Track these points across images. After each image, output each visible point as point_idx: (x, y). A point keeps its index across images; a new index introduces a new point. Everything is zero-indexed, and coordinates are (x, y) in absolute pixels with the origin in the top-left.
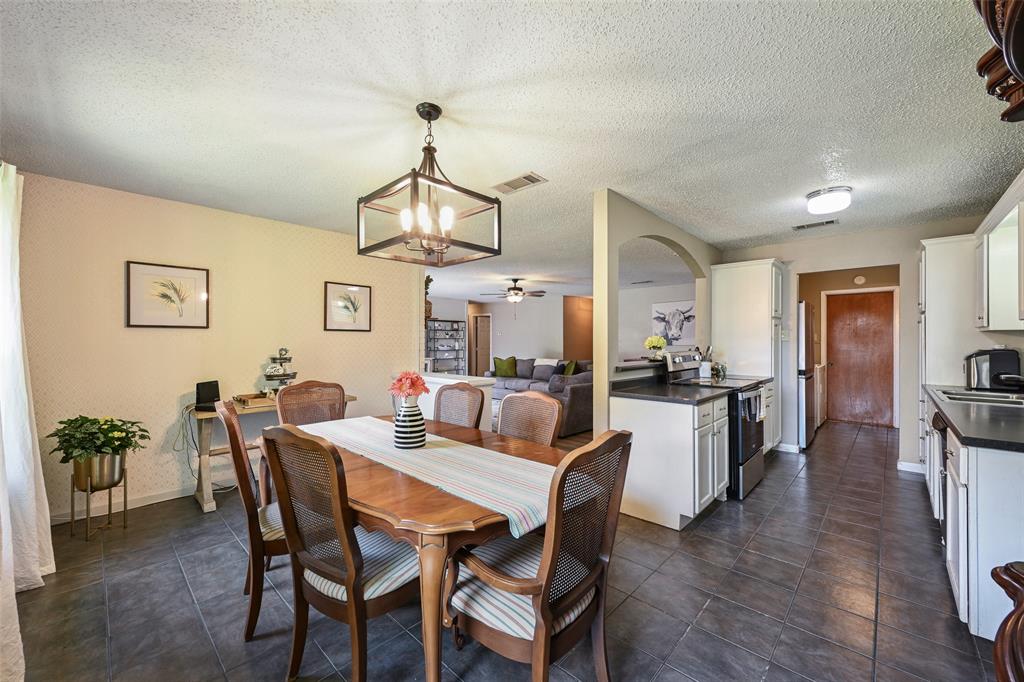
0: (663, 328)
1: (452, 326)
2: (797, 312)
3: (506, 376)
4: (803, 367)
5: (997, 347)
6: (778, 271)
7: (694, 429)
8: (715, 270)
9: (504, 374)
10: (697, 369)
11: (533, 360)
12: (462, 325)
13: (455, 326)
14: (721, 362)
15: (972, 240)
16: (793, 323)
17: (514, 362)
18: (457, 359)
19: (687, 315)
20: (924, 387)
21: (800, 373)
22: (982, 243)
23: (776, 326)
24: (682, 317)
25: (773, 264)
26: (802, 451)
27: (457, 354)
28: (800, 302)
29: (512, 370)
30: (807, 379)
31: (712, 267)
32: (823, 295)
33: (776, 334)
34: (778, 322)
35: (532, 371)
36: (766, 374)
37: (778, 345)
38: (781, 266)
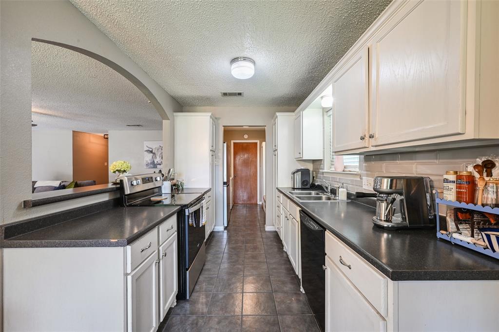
0: (151, 157)
2: (222, 148)
4: (225, 180)
5: (303, 168)
6: (213, 122)
7: (126, 275)
8: (177, 116)
10: (160, 187)
14: (180, 180)
15: (293, 116)
16: (220, 155)
20: (277, 188)
21: (224, 183)
22: (300, 116)
23: (212, 155)
25: (211, 116)
26: (226, 228)
28: (224, 143)
30: (227, 186)
31: (175, 114)
32: (232, 142)
33: (212, 161)
34: (214, 154)
36: (207, 186)
37: (213, 167)
38: (215, 119)
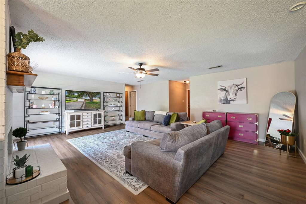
1: (117, 95)
3: (139, 120)
9: (139, 119)
11: (154, 112)
12: (121, 95)
13: (118, 95)
17: (144, 113)
18: (119, 110)
19: (240, 87)
24: (237, 88)
27: (120, 109)
29: (144, 117)
35: (154, 118)
